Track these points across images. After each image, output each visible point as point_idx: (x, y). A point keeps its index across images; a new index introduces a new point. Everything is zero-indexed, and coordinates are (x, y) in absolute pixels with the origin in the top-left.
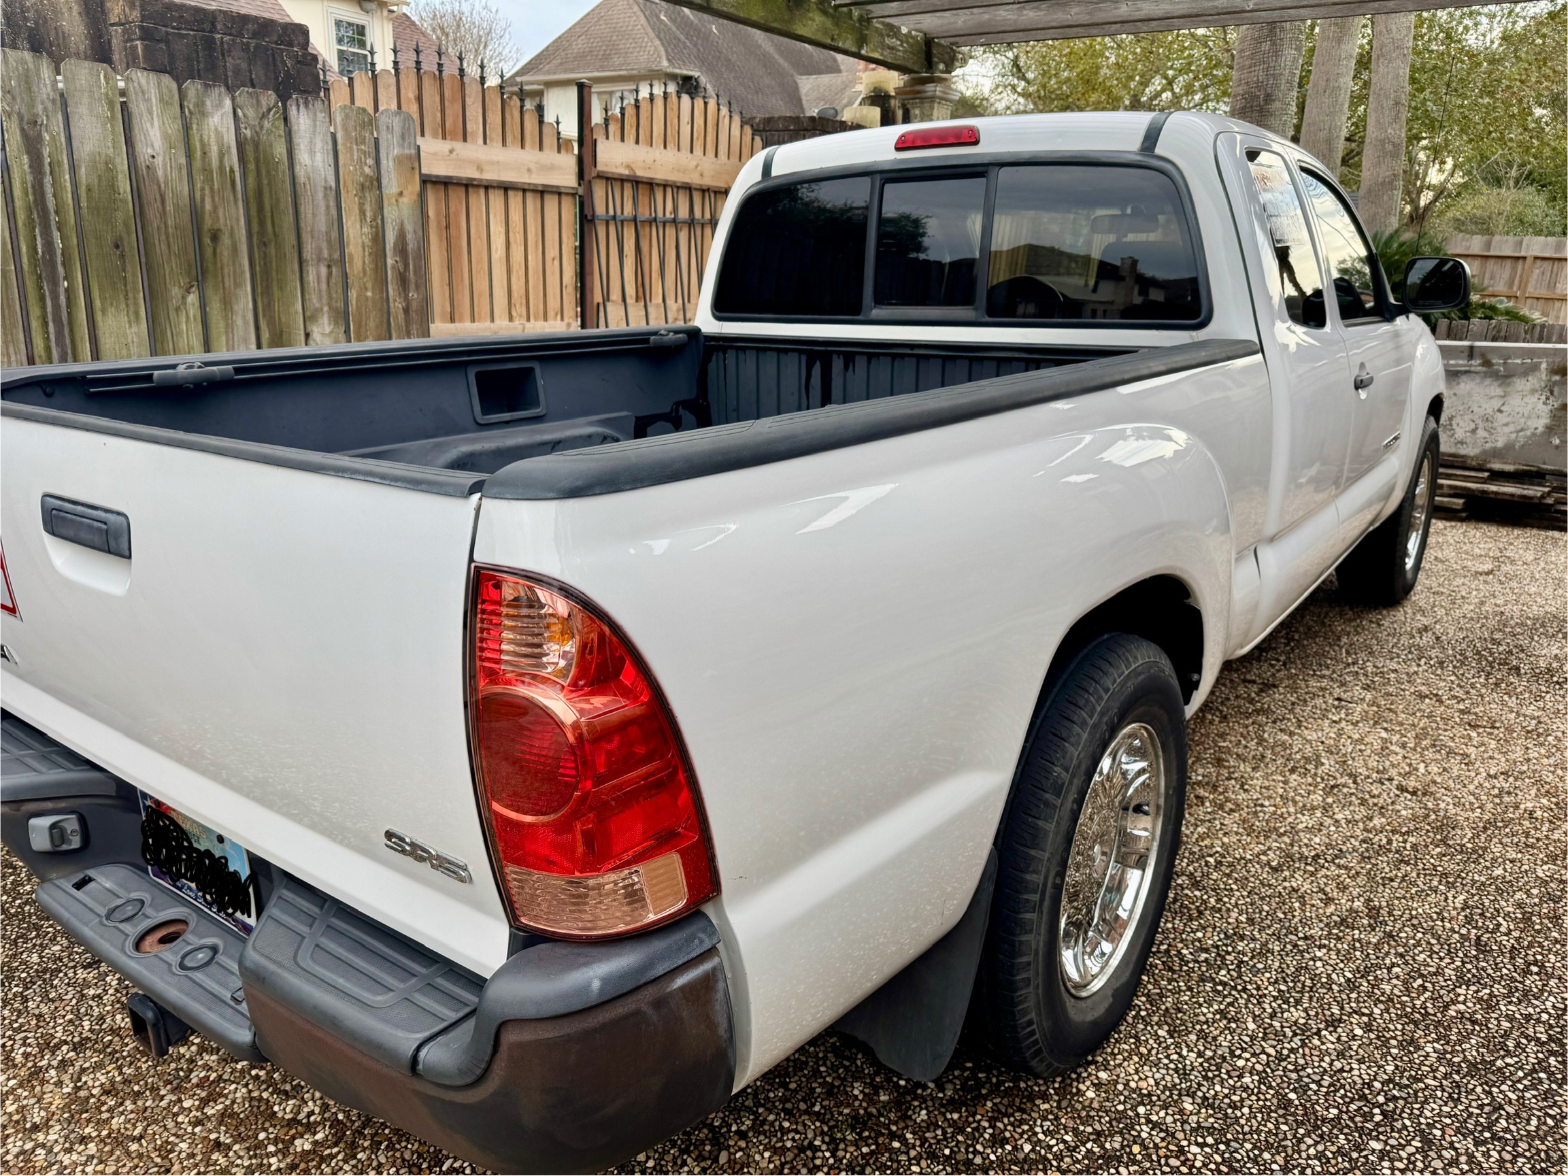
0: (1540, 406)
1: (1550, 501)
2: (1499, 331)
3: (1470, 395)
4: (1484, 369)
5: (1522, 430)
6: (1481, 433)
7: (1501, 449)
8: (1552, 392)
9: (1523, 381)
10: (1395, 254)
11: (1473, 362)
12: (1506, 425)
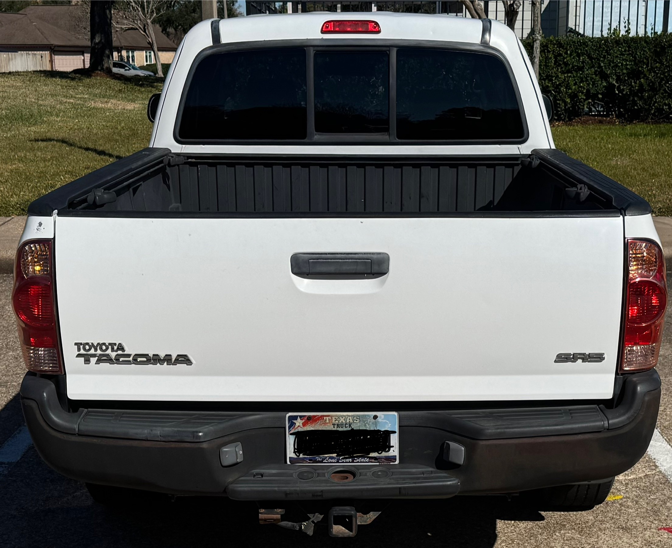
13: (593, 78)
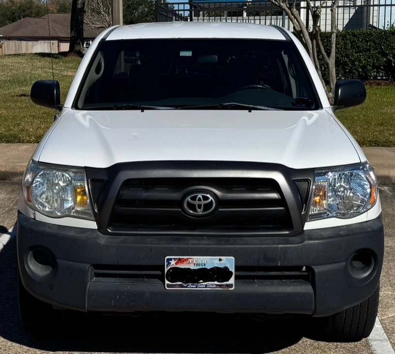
13: (377, 56)
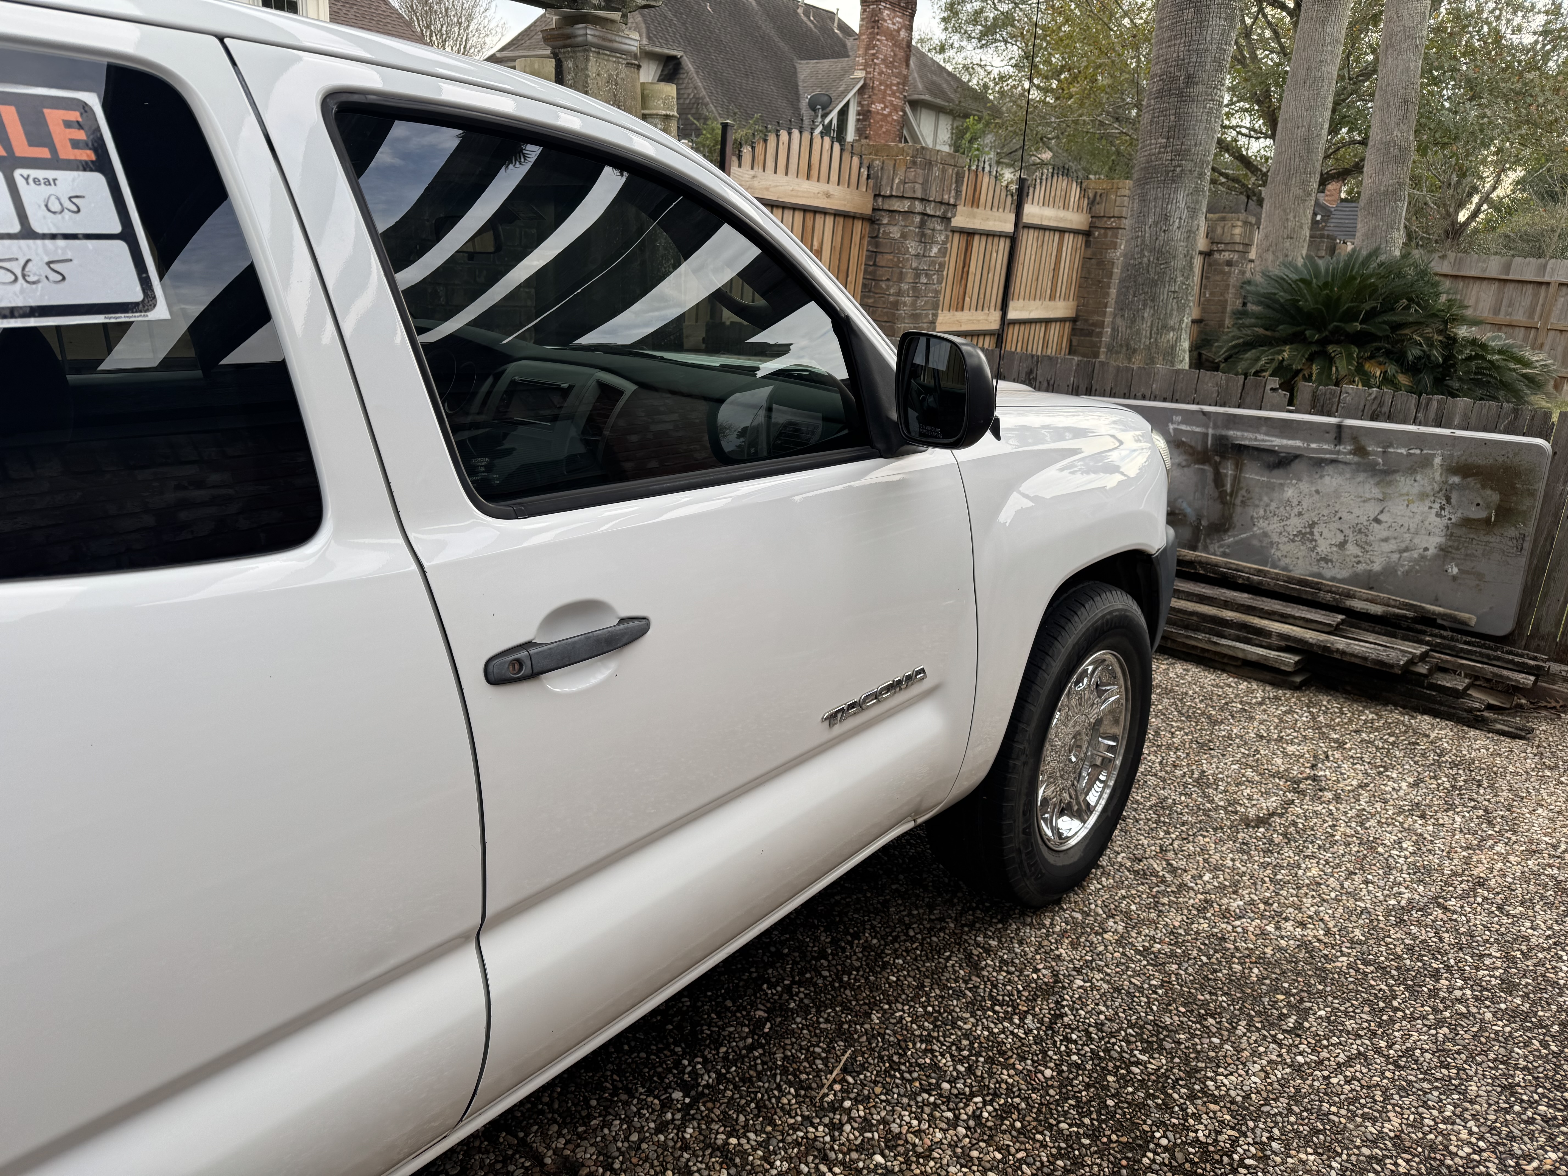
0: (1432, 518)
1: (1423, 669)
2: (1381, 405)
3: (1337, 494)
4: (1356, 459)
5: (1406, 550)
6: (1352, 549)
7: (1378, 574)
8: (1448, 500)
9: (1410, 481)
10: (1371, 276)
11: (1341, 448)
12: (1386, 540)
